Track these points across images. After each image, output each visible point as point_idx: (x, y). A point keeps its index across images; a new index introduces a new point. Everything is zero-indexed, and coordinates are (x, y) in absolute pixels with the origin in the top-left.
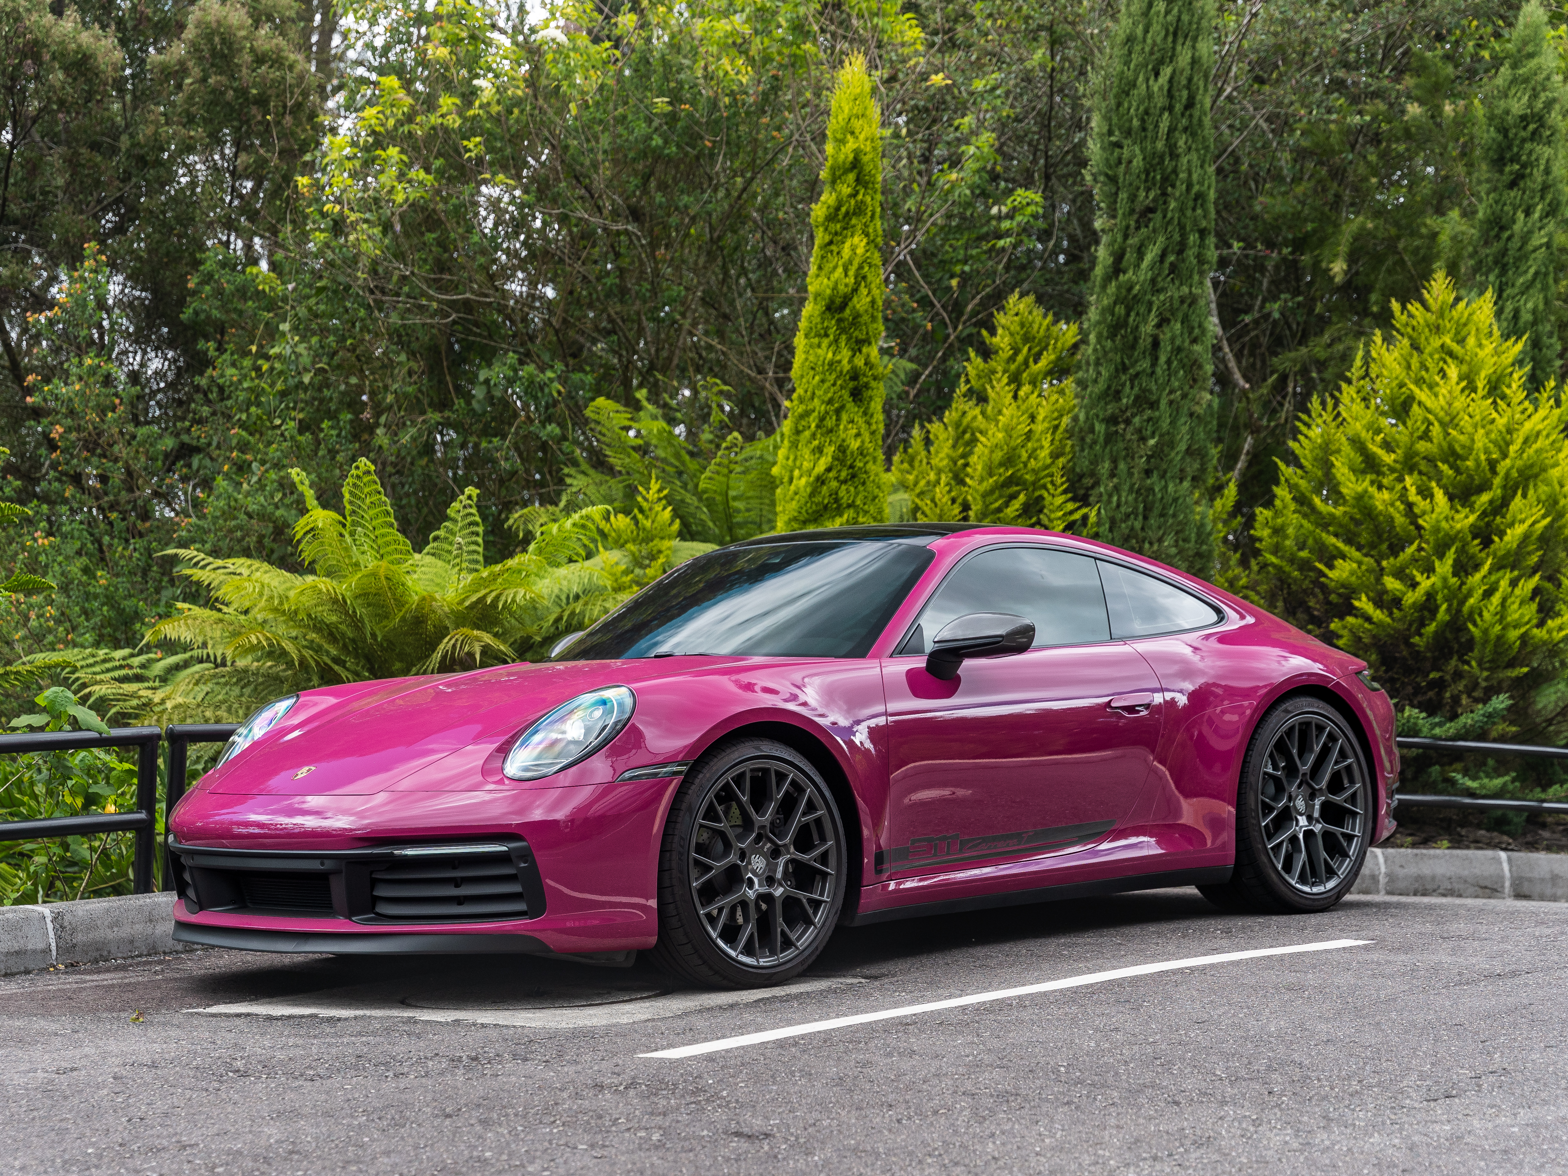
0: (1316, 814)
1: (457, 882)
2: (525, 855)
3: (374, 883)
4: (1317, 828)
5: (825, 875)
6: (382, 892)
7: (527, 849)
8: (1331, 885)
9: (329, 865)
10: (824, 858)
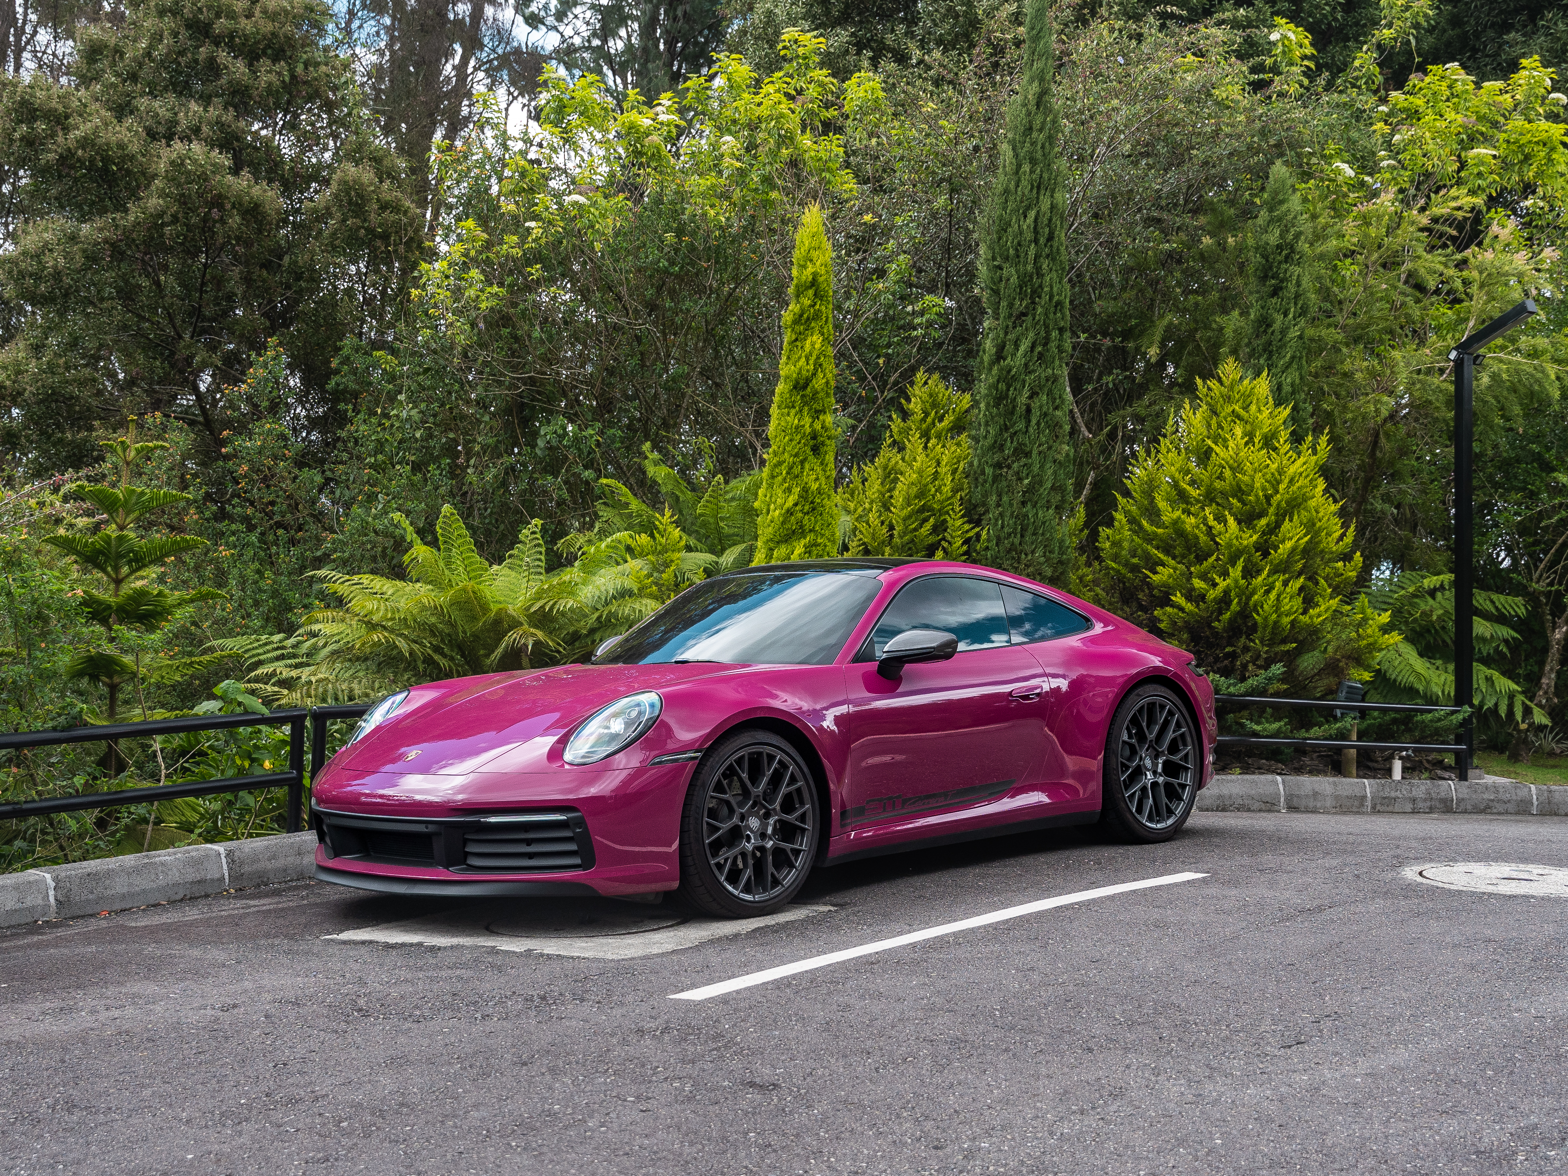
0: (1160, 770)
1: (529, 842)
2: (579, 822)
3: (466, 842)
4: (1161, 780)
5: (803, 830)
6: (471, 848)
7: (582, 818)
8: (1170, 822)
9: (431, 828)
10: (803, 818)
